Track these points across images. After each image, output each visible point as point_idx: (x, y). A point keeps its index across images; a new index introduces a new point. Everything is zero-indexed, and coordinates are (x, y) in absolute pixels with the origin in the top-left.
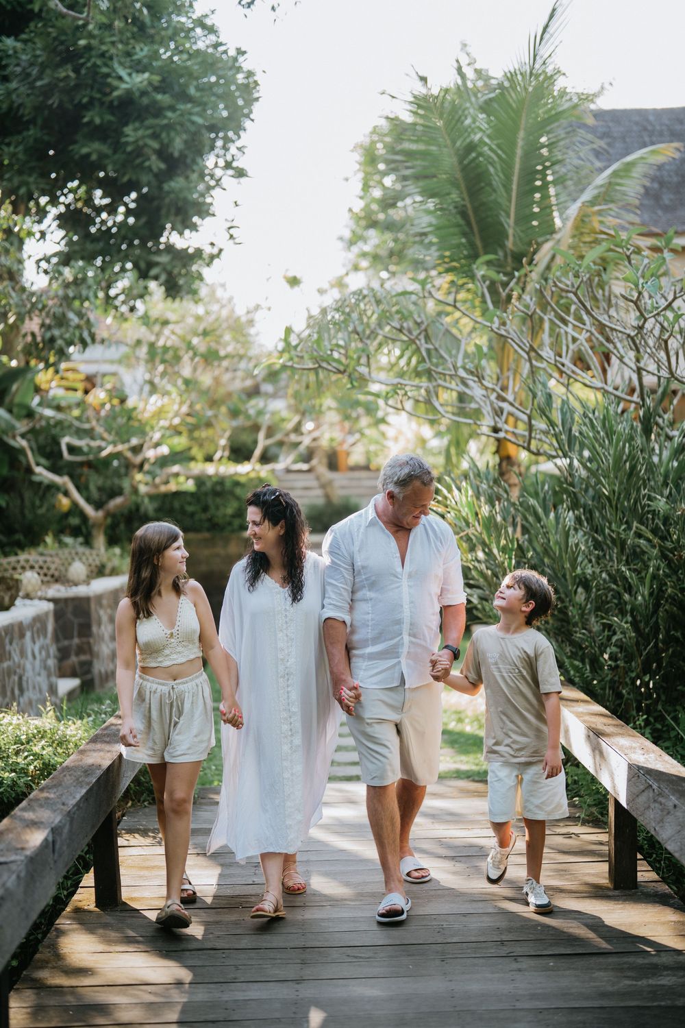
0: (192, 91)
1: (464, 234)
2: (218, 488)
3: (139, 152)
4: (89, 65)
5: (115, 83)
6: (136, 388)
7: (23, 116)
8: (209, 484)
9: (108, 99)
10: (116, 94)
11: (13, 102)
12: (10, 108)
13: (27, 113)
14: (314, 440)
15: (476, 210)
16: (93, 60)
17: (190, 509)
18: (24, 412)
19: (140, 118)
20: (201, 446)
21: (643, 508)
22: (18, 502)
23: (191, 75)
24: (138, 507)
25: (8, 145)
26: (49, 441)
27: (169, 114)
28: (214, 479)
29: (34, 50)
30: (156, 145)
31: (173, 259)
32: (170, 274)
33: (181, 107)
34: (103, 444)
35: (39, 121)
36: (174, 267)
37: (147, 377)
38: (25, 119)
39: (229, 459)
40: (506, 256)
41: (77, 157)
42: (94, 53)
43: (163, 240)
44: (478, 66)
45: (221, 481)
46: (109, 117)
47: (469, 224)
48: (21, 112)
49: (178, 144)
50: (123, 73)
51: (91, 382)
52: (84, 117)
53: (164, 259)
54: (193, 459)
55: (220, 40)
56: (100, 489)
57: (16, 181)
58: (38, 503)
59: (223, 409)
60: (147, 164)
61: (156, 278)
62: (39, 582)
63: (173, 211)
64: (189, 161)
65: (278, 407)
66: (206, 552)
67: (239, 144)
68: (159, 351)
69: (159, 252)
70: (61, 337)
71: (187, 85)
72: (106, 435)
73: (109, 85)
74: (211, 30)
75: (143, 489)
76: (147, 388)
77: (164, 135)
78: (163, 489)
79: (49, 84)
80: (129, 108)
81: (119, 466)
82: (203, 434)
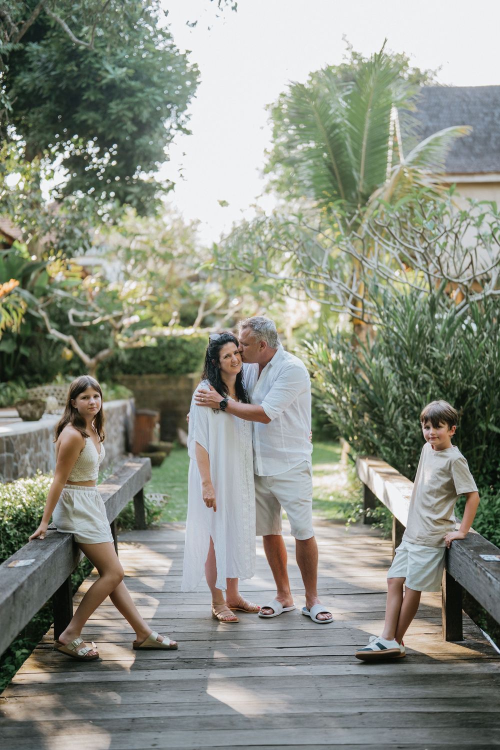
0: (155, 79)
1: (331, 181)
2: (172, 345)
3: (119, 120)
4: (86, 62)
5: (104, 74)
6: (115, 276)
7: (42, 95)
8: (165, 343)
9: (98, 85)
10: (104, 82)
11: (36, 85)
12: (34, 90)
13: (45, 93)
14: (237, 312)
15: (338, 166)
16: (89, 59)
17: (153, 358)
18: (41, 293)
19: (121, 97)
20: (160, 316)
21: (427, 355)
22: (37, 353)
23: (154, 68)
24: (117, 357)
25: (33, 113)
26: (57, 312)
27: (140, 95)
28: (169, 339)
29: (50, 51)
30: (130, 115)
31: (141, 191)
32: (139, 199)
33: (148, 90)
34: (96, 315)
35: (53, 98)
36: (143, 195)
37: (123, 268)
38: (44, 96)
39: (180, 324)
40: (357, 195)
41: (78, 122)
42: (90, 54)
43: (135, 177)
44: (354, 50)
45: (173, 340)
46: (100, 96)
47: (334, 174)
48: (41, 92)
49: (145, 115)
50: (109, 67)
51: (86, 272)
52: (83, 95)
53: (135, 190)
54: (154, 324)
55: (174, 44)
56: (92, 345)
57: (38, 137)
58: (50, 353)
59: (175, 291)
60: (125, 127)
61: (130, 202)
62: (57, 403)
63: (141, 158)
64: (153, 125)
65: (213, 290)
66: (164, 388)
67: (186, 112)
68: (133, 253)
69: (132, 185)
70: (70, 245)
71: (151, 76)
72: (98, 309)
73: (100, 76)
74: (168, 36)
75: (121, 345)
76: (122, 276)
77: (136, 109)
78: (135, 345)
79: (60, 74)
80: (113, 90)
81: (105, 330)
82: (162, 307)
